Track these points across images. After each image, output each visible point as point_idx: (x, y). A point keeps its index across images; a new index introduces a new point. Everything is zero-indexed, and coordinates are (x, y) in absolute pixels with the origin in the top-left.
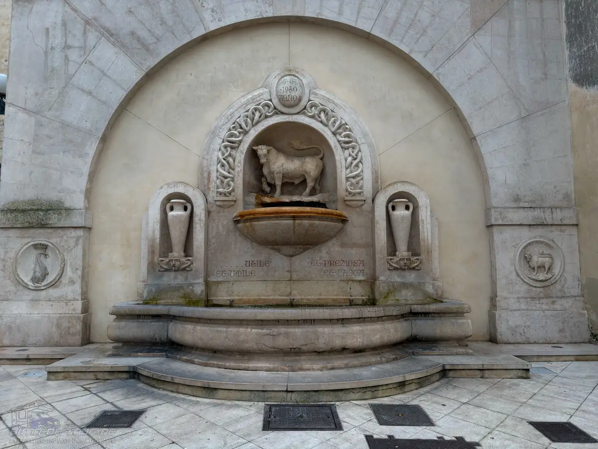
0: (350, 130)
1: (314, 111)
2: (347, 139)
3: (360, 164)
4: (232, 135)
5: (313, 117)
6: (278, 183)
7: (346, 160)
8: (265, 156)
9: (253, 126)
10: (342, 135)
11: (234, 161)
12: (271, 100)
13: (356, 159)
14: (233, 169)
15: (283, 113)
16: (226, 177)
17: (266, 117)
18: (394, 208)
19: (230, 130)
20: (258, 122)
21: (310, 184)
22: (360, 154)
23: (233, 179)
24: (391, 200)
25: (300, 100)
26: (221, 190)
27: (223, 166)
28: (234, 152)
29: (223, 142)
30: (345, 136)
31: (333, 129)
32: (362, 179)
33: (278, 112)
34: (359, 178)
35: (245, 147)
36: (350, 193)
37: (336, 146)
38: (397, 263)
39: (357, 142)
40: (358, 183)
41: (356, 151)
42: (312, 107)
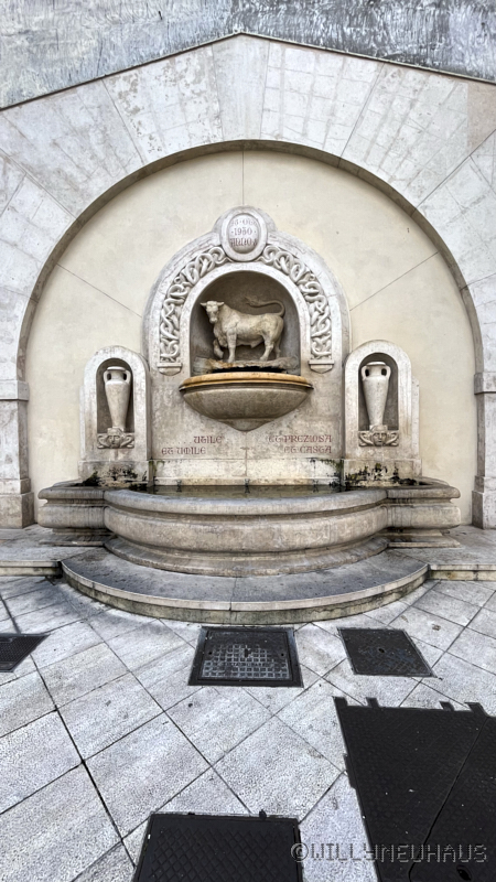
0: (316, 280)
1: (273, 257)
2: (312, 291)
3: (328, 321)
4: (176, 290)
5: (271, 264)
6: (232, 346)
7: (311, 316)
8: (215, 313)
9: (201, 277)
10: (307, 285)
11: (179, 319)
12: (221, 246)
13: (322, 314)
14: (178, 330)
15: (236, 261)
16: (170, 340)
17: (217, 266)
18: (367, 373)
19: (174, 283)
20: (206, 273)
21: (269, 346)
22: (327, 308)
23: (178, 342)
24: (364, 363)
25: (256, 244)
26: (164, 355)
27: (166, 326)
28: (178, 309)
29: (166, 298)
30: (310, 287)
31: (296, 279)
32: (330, 339)
33: (229, 260)
34: (326, 338)
35: (190, 303)
36: (316, 356)
37: (298, 299)
38: (370, 438)
39: (324, 294)
40: (324, 344)
41: (323, 305)
42: (269, 252)
